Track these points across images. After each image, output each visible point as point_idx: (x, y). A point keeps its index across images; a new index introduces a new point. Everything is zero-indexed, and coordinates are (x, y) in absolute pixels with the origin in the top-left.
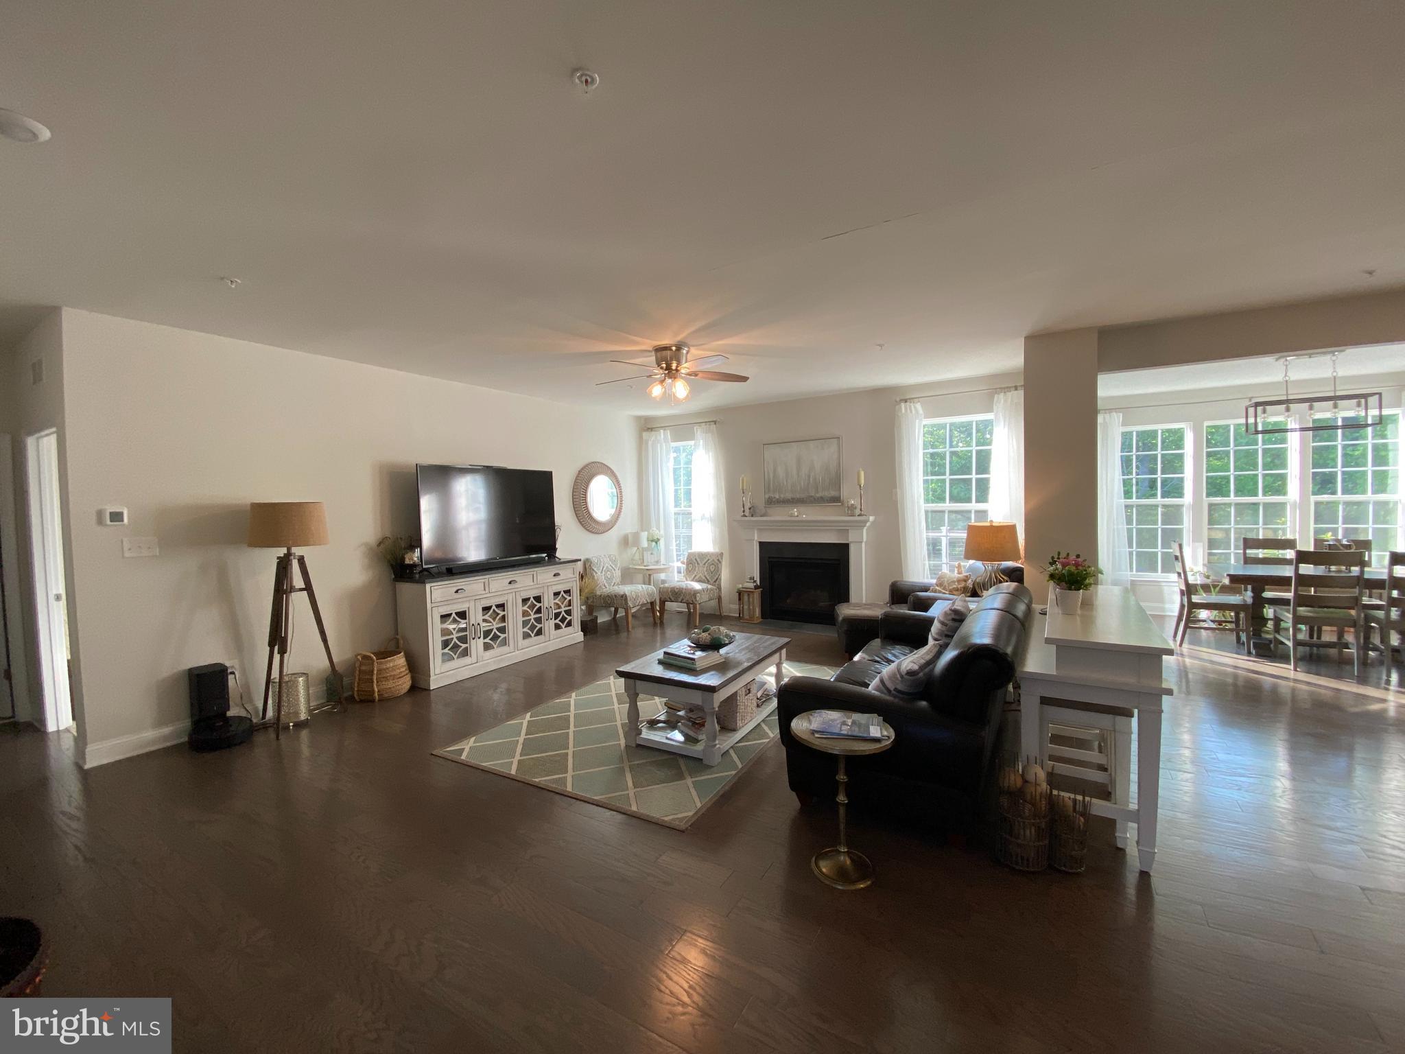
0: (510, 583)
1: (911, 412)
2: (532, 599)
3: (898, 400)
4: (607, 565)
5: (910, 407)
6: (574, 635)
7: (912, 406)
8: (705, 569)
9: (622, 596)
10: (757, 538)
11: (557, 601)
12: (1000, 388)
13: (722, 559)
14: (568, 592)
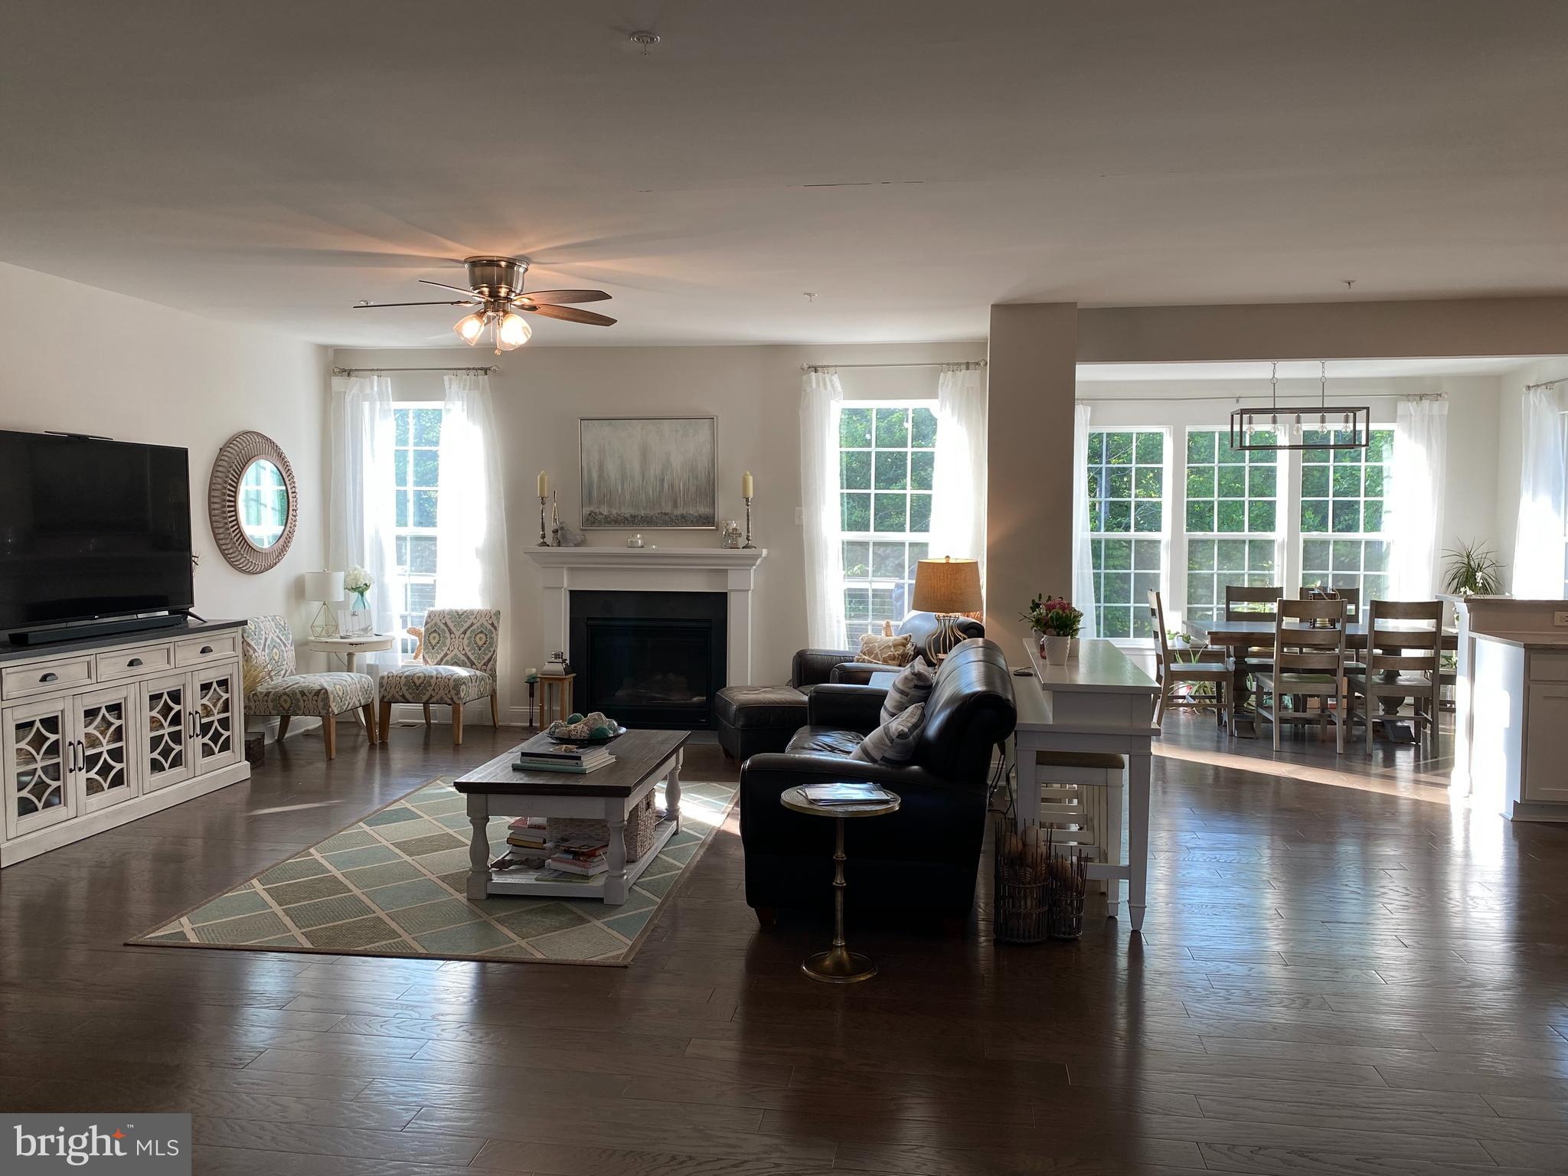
0: (131, 664)
1: (826, 388)
2: (165, 696)
3: (805, 366)
4: (271, 634)
5: (824, 379)
6: (234, 767)
7: (827, 378)
8: (466, 642)
9: (318, 693)
10: (568, 582)
11: (205, 701)
12: (948, 364)
13: (498, 622)
14: (224, 683)
